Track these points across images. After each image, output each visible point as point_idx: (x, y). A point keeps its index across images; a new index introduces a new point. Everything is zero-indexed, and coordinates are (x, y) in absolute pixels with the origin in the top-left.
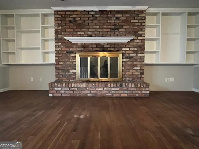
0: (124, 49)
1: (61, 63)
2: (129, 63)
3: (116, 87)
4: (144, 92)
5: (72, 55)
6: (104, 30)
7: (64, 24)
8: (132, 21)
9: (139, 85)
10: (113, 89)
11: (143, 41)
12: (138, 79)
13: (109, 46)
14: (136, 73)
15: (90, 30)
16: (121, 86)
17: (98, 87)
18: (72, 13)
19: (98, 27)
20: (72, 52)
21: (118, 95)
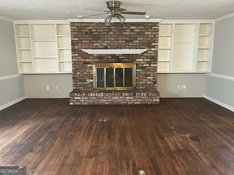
0: (138, 60)
1: (79, 73)
2: (142, 73)
3: (130, 96)
4: (155, 100)
5: (89, 65)
6: (119, 42)
7: (80, 36)
8: (146, 33)
9: (150, 95)
10: (127, 98)
11: (156, 52)
13: (124, 57)
14: (149, 83)
15: (105, 42)
16: (134, 95)
17: (115, 96)
18: (88, 25)
19: (113, 39)
20: (89, 63)
21: (132, 103)
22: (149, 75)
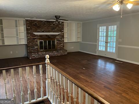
0: (57, 37)
1: (31, 44)
2: (59, 43)
3: (56, 52)
4: (66, 53)
5: (35, 40)
6: (49, 29)
7: (31, 26)
8: (59, 26)
9: (64, 51)
10: (55, 53)
11: (63, 34)
12: (62, 49)
13: (51, 36)
14: (62, 46)
15: (43, 29)
16: (58, 52)
17: (50, 53)
18: (34, 21)
19: (46, 28)
20: (35, 39)
21: (57, 55)
22: (61, 44)
